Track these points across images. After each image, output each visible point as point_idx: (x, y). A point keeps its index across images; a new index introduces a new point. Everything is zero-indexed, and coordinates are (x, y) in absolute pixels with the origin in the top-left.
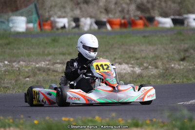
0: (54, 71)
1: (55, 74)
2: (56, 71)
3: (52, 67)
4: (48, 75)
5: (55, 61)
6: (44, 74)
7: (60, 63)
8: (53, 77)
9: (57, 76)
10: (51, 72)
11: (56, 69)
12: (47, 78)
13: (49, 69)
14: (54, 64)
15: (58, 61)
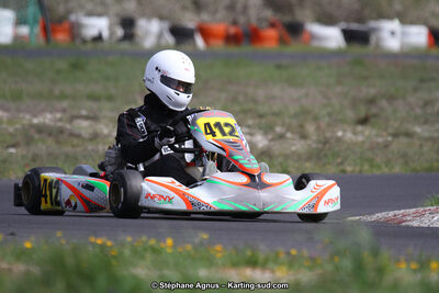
0: (72, 135)
1: (75, 141)
2: (78, 136)
3: (68, 126)
4: (58, 142)
5: (75, 112)
6: (50, 141)
7: (87, 118)
8: (68, 149)
9: (78, 146)
10: (65, 136)
11: (77, 131)
12: (56, 149)
13: (61, 131)
14: (73, 118)
15: (84, 113)
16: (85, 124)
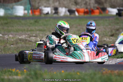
0: (29, 41)
1: (30, 43)
2: (31, 41)
3: (29, 39)
4: (25, 43)
5: (31, 35)
6: (23, 43)
7: (34, 36)
8: (28, 45)
9: (31, 44)
10: (28, 42)
11: (31, 40)
12: (24, 45)
13: (26, 40)
14: (30, 36)
15: (34, 35)
16: (34, 38)
